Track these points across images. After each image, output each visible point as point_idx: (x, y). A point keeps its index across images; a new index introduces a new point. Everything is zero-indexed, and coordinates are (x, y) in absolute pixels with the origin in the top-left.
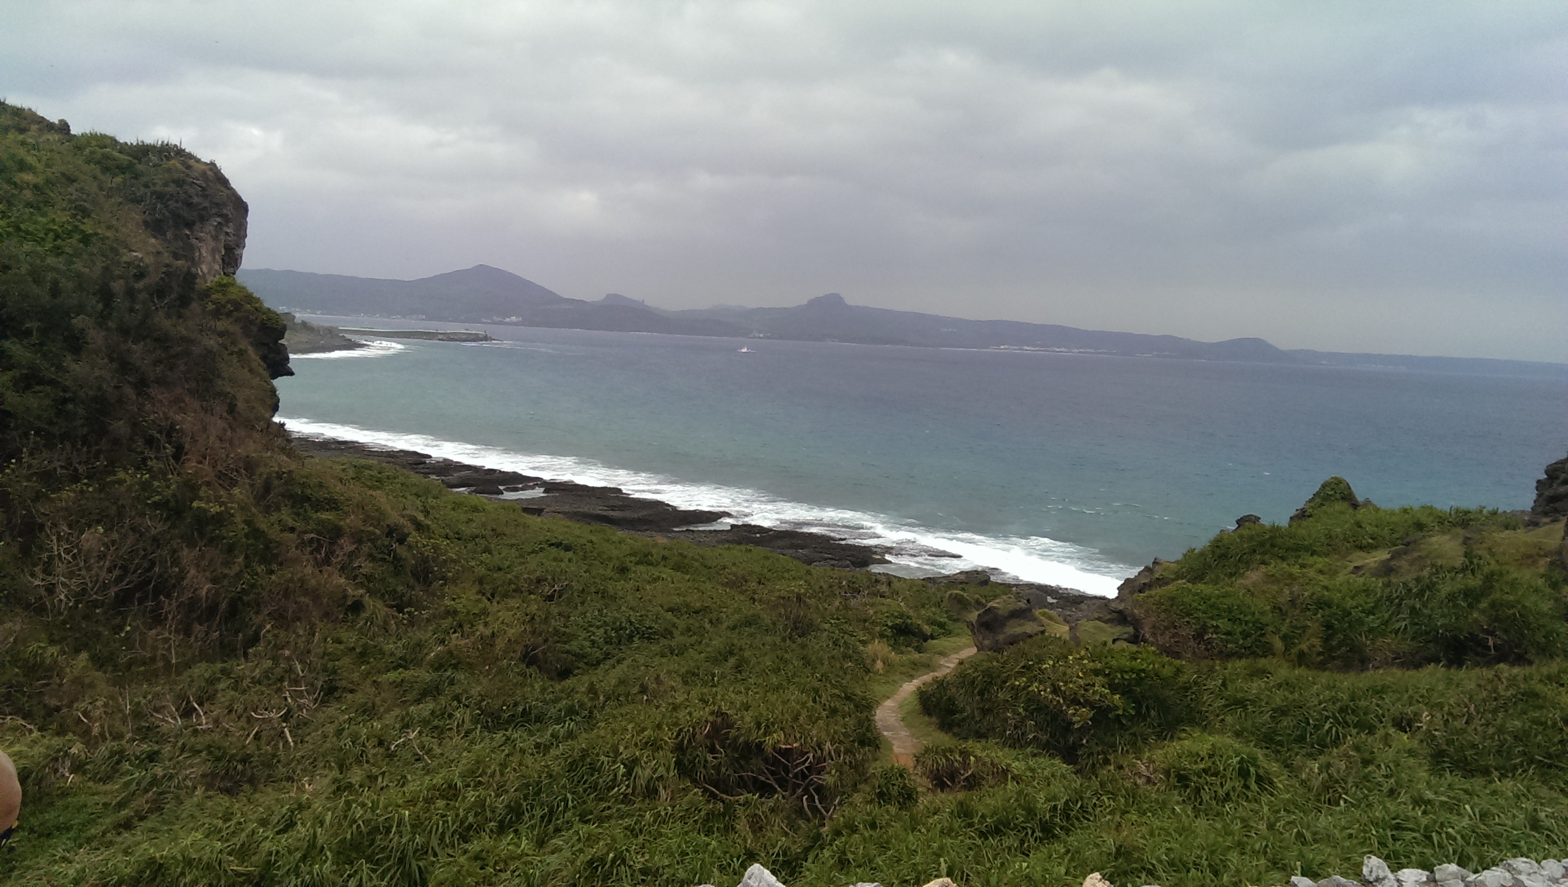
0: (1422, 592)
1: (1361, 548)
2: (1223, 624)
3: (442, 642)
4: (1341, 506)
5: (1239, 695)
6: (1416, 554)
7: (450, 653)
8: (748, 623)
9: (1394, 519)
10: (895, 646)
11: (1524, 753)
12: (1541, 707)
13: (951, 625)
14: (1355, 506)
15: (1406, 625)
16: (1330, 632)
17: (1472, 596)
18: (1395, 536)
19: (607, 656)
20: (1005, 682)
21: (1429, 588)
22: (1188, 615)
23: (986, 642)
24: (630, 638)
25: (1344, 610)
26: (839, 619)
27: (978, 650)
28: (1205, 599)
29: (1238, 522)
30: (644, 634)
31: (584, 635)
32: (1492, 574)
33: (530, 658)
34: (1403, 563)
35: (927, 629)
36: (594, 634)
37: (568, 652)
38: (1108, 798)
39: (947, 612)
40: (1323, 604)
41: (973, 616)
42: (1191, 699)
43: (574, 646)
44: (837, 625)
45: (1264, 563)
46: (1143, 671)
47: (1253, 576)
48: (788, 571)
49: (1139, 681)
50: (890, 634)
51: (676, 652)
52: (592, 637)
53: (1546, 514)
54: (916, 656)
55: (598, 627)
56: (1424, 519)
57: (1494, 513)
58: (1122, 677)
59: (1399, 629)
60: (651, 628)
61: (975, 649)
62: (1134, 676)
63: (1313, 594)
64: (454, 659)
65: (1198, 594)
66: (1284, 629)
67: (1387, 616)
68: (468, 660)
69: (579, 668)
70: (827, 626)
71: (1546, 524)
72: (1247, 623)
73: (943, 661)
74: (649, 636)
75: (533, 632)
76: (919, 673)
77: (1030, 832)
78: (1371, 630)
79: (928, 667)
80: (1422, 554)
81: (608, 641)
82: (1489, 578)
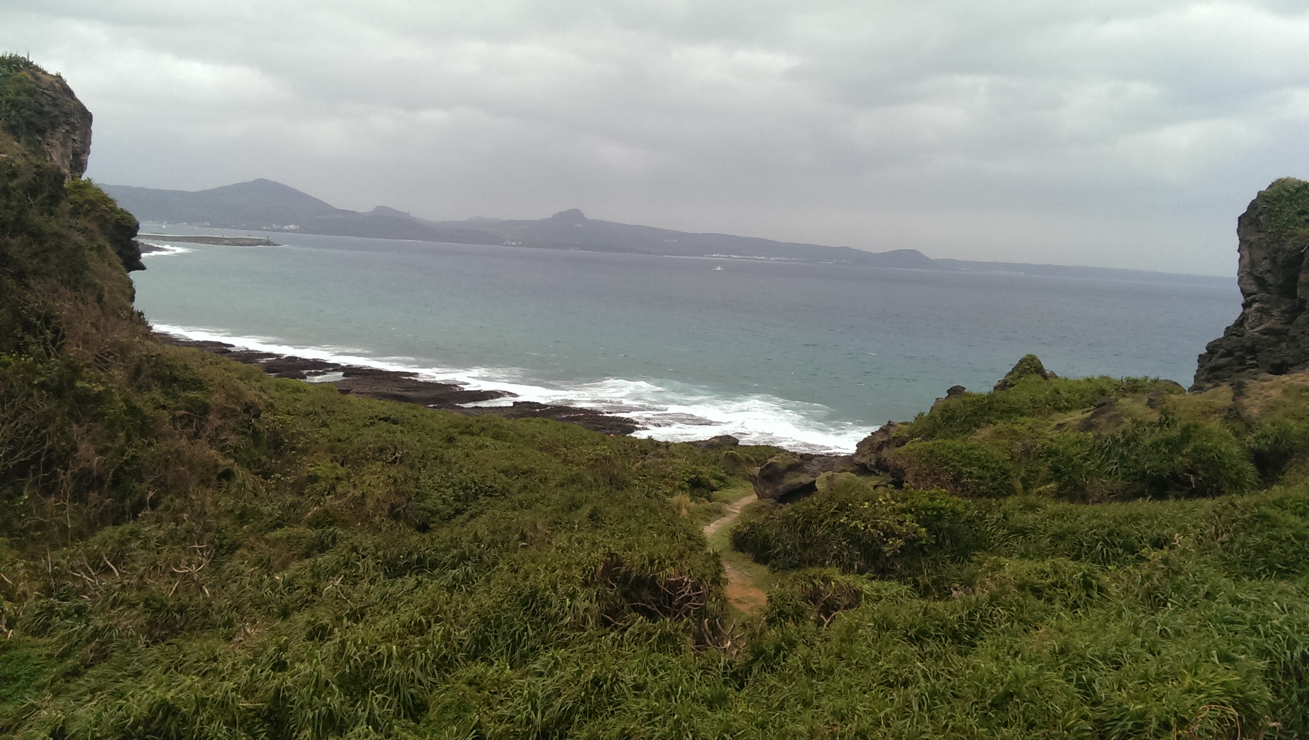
0: (1127, 443)
1: (1059, 410)
2: (975, 470)
3: (318, 503)
4: (1038, 377)
5: (1019, 525)
6: (1112, 413)
7: (326, 511)
8: (573, 481)
9: (1080, 387)
10: (693, 497)
11: (1265, 562)
12: (1274, 526)
13: (729, 479)
14: (1045, 377)
15: (1117, 468)
16: (1058, 474)
17: (1174, 445)
18: (1084, 400)
19: (458, 512)
20: (822, 521)
21: (1134, 439)
22: (946, 464)
23: (767, 491)
24: (476, 496)
25: (1068, 457)
26: (645, 476)
27: (760, 498)
28: (957, 452)
29: (948, 391)
30: (486, 492)
31: (436, 494)
32: (1188, 427)
33: (394, 515)
34: (1102, 420)
35: (713, 482)
36: (444, 493)
37: (424, 509)
38: (1002, 609)
39: (724, 468)
40: (1051, 453)
41: (756, 470)
42: (976, 530)
43: (428, 503)
44: (644, 481)
45: (989, 422)
46: (942, 508)
47: (985, 432)
48: (585, 438)
49: (939, 517)
50: (688, 487)
51: (525, 505)
52: (444, 496)
53: (1208, 381)
54: (708, 504)
55: (447, 488)
56: (1106, 387)
57: (1156, 381)
58: (926, 513)
59: (1111, 472)
60: (491, 487)
61: (756, 496)
62: (935, 513)
63: (1043, 445)
64: (330, 517)
65: (950, 447)
66: (1023, 474)
67: (1099, 462)
68: (342, 517)
69: (433, 522)
70: (637, 482)
71: (1210, 388)
72: (993, 469)
73: (728, 508)
74: (490, 493)
75: (397, 493)
76: (713, 518)
77: (943, 639)
78: (1089, 473)
79: (720, 513)
80: (1118, 412)
81: (457, 499)
82: (1186, 430)
